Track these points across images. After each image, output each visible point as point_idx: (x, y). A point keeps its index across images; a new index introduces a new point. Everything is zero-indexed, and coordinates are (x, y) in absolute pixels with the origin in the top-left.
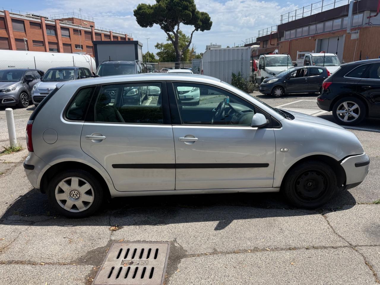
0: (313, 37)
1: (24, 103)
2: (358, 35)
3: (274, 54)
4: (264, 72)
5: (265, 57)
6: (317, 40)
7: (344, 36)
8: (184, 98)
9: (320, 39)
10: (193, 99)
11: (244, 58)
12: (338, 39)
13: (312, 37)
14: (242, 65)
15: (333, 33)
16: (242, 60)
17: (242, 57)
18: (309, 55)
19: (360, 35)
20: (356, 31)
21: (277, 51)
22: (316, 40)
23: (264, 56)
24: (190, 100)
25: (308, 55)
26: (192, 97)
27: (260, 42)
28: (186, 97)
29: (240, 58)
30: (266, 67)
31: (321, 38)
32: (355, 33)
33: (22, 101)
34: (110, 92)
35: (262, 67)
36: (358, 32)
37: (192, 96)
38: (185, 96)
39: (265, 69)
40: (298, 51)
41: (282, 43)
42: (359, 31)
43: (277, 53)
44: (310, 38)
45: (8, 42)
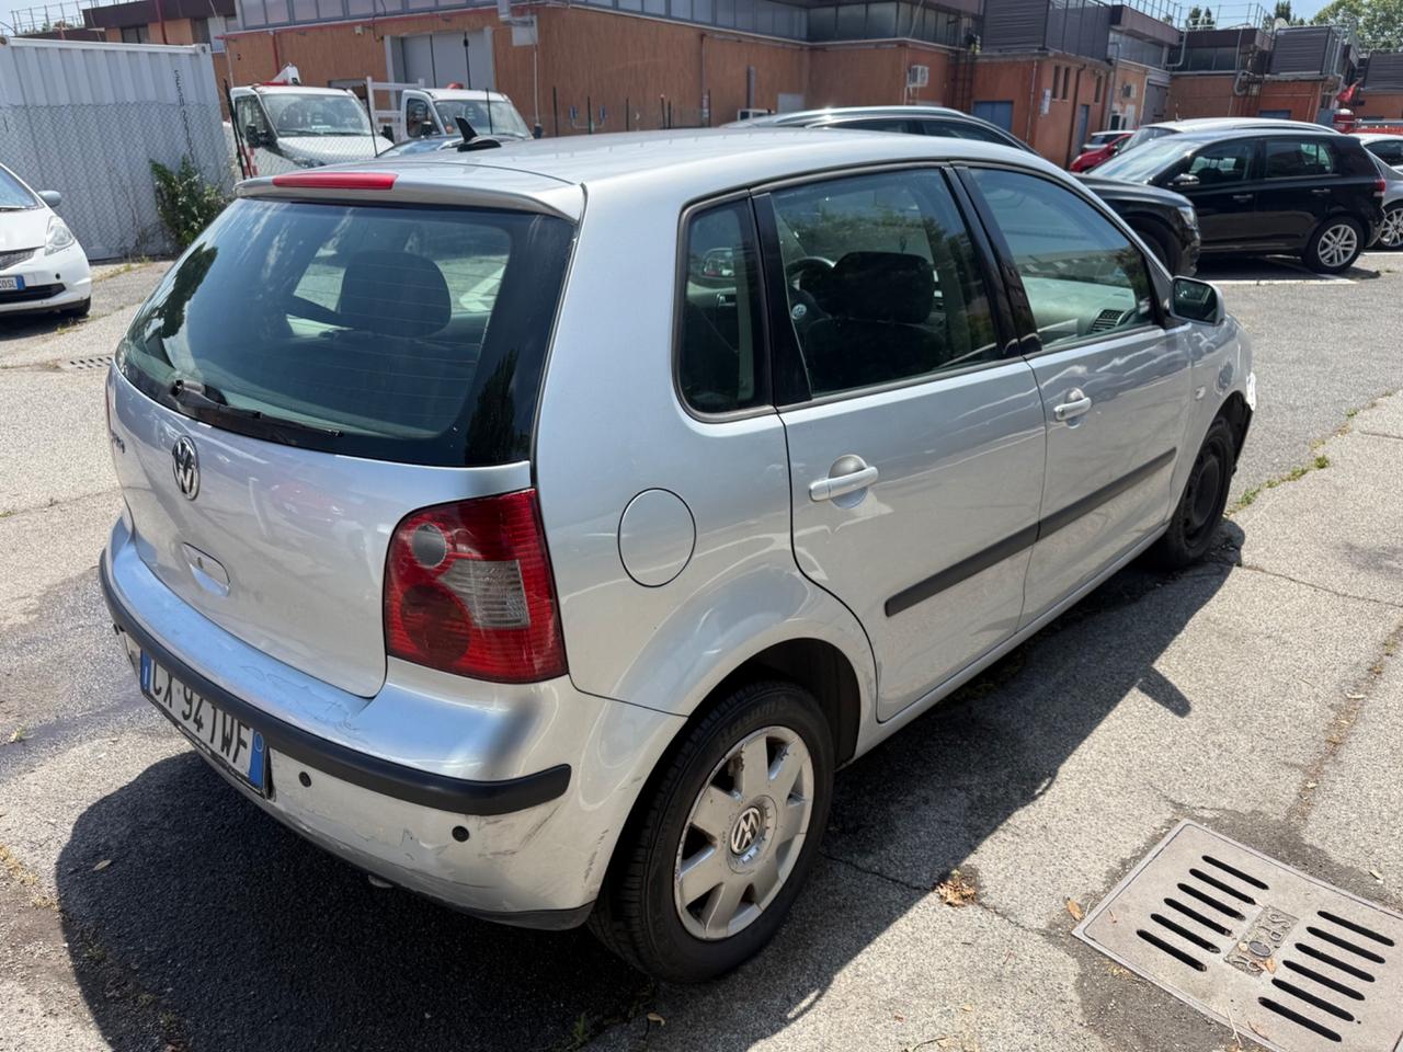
0: (369, 28)
2: (535, 30)
3: (285, 84)
4: (275, 157)
5: (263, 96)
6: (387, 39)
7: (488, 31)
8: (15, 287)
9: (397, 38)
10: (61, 288)
11: (191, 96)
12: (466, 43)
13: (365, 26)
14: (187, 128)
15: (447, 19)
16: (182, 102)
17: (179, 89)
18: (423, 96)
19: (541, 33)
20: (527, 18)
21: (291, 72)
22: (382, 38)
23: (254, 92)
24: (49, 295)
25: (420, 95)
26: (56, 281)
27: (103, 29)
28: (29, 283)
29: (173, 97)
30: (281, 136)
31: (404, 34)
32: (525, 24)
35: (262, 139)
36: (532, 22)
37: (58, 276)
38: (20, 278)
39: (281, 147)
40: (369, 79)
41: (235, 41)
42: (535, 18)
43: (295, 83)
44: (358, 30)
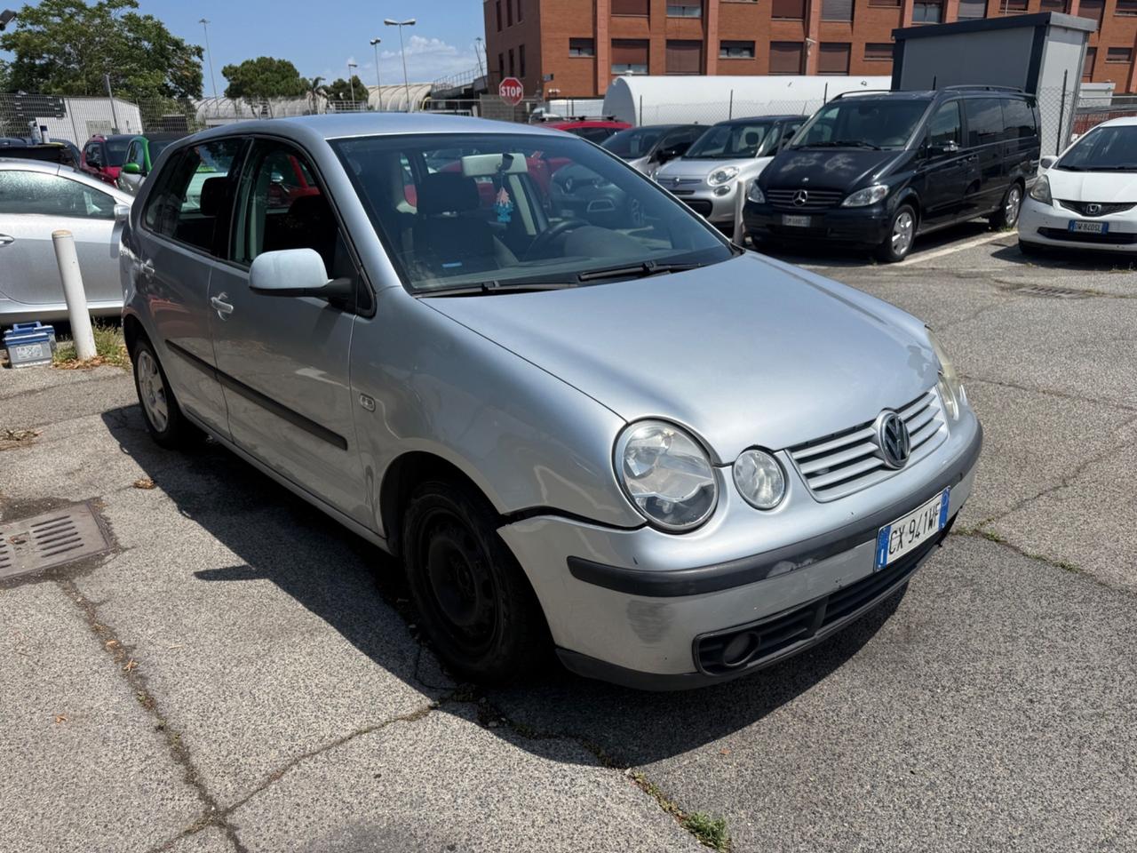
1: (637, 216)
33: (633, 210)
34: (796, 192)
45: (801, 53)
